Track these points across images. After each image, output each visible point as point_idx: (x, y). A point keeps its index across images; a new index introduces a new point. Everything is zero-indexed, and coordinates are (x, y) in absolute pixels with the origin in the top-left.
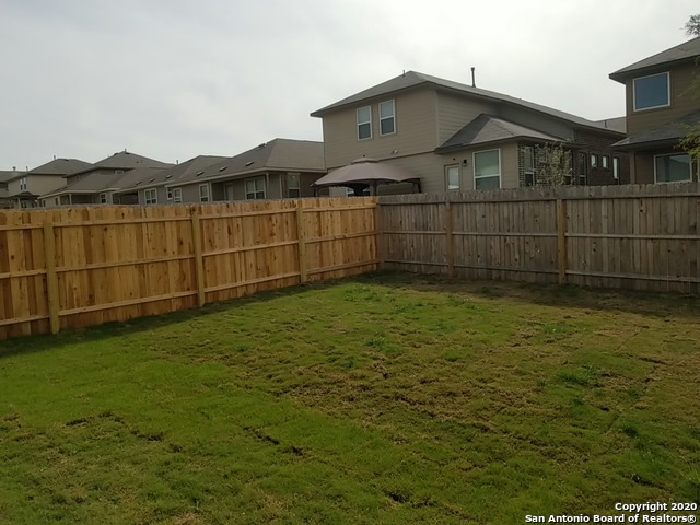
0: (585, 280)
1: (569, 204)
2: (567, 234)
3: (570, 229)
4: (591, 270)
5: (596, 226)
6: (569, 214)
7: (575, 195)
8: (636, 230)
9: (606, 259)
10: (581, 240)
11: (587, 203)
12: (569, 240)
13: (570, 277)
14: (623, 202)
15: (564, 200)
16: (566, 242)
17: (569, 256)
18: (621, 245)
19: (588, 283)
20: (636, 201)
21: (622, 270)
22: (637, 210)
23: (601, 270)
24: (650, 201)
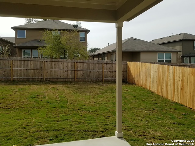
0: (18, 79)
1: (14, 61)
2: (13, 68)
3: (14, 67)
4: (19, 77)
5: (20, 67)
6: (14, 64)
7: (15, 59)
8: (30, 68)
9: (23, 74)
10: (17, 70)
11: (18, 61)
12: (14, 70)
13: (14, 79)
14: (27, 61)
15: (12, 60)
16: (13, 70)
17: (14, 74)
18: (27, 71)
19: (19, 80)
20: (30, 61)
21: (27, 77)
22: (30, 63)
23: (22, 77)
24: (33, 62)
